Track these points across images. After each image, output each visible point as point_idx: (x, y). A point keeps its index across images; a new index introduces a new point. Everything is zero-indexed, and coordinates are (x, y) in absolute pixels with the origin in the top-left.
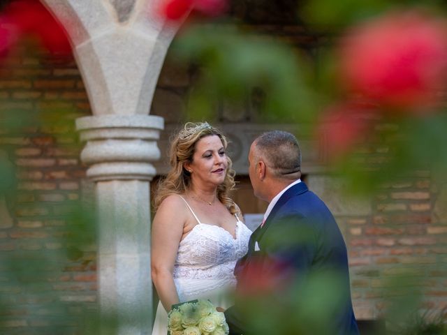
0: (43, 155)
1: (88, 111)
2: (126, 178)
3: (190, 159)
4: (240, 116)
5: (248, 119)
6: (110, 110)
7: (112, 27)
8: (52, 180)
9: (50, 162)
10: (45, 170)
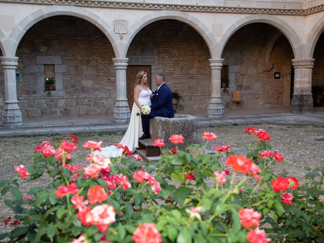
0: (103, 61)
1: (115, 57)
2: (122, 69)
3: (141, 78)
4: (139, 54)
5: (141, 55)
6: (119, 57)
7: (119, 41)
8: (105, 66)
9: (104, 62)
10: (103, 64)
